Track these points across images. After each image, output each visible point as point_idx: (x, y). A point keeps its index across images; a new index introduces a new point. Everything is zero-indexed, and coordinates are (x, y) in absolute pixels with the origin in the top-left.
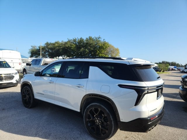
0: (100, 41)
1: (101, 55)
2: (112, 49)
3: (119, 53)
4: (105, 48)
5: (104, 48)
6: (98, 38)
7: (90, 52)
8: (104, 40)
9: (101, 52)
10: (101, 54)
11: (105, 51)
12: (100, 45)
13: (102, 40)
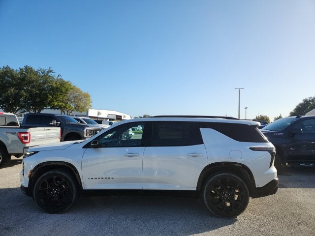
0: (52, 77)
1: (56, 104)
2: (76, 94)
3: (91, 102)
4: (64, 91)
5: (62, 92)
6: (48, 72)
7: (32, 96)
8: (60, 77)
9: (56, 98)
10: (57, 101)
11: (64, 96)
12: (55, 85)
13: (55, 75)
